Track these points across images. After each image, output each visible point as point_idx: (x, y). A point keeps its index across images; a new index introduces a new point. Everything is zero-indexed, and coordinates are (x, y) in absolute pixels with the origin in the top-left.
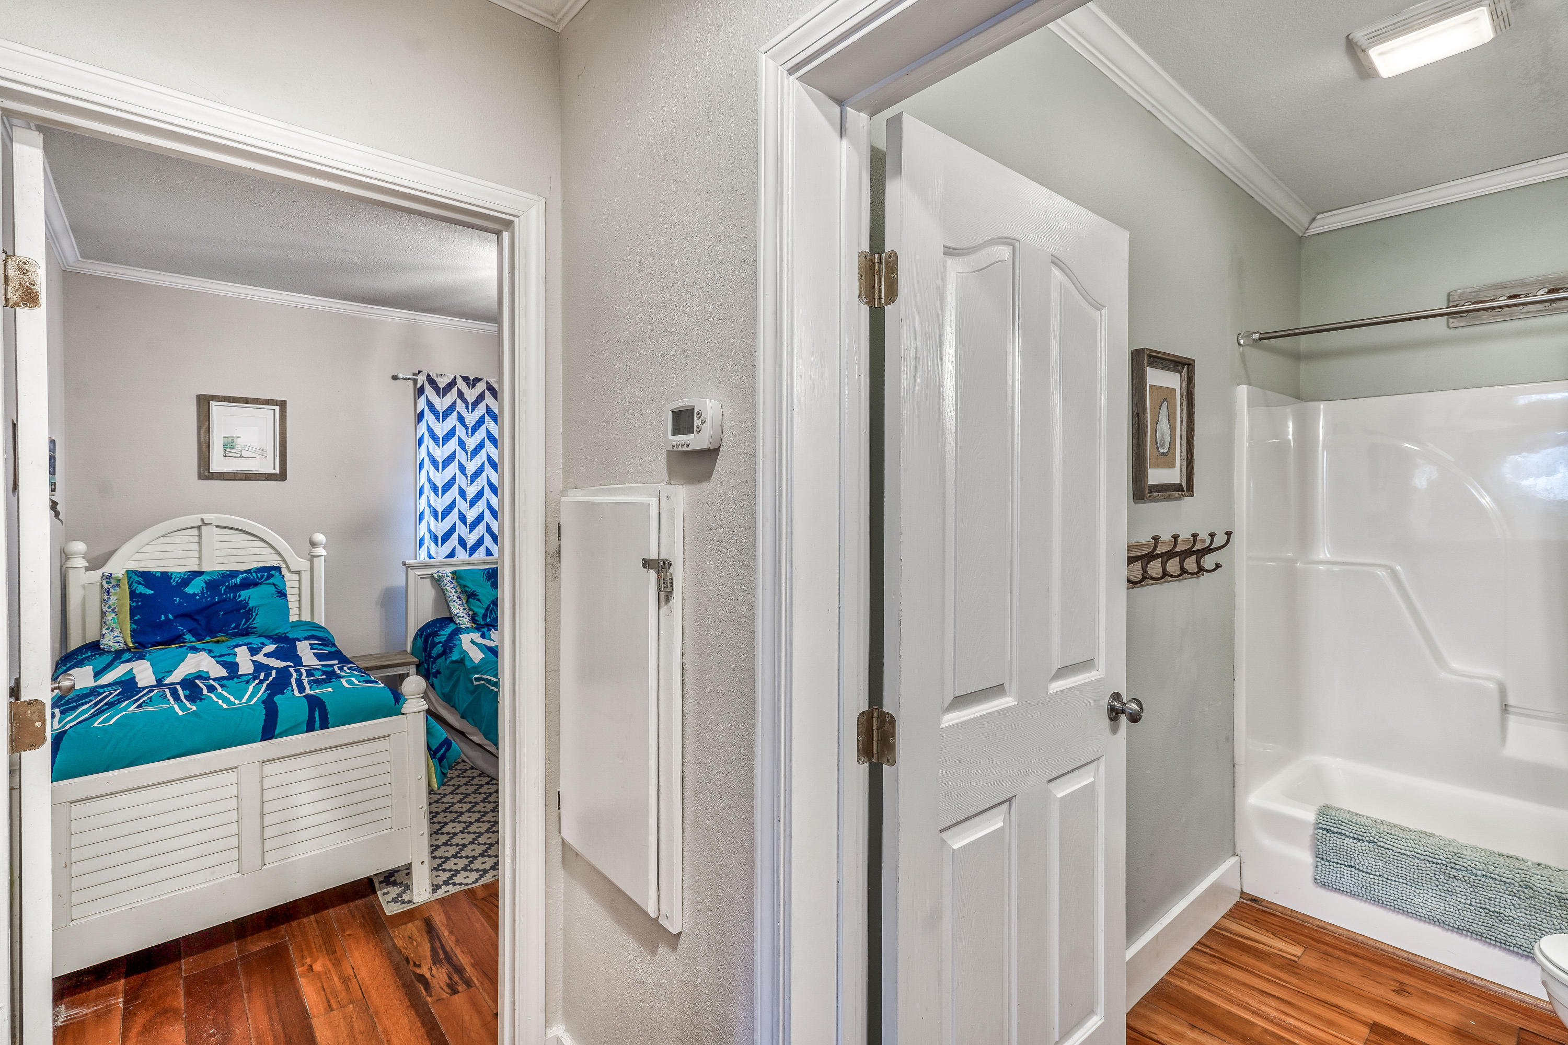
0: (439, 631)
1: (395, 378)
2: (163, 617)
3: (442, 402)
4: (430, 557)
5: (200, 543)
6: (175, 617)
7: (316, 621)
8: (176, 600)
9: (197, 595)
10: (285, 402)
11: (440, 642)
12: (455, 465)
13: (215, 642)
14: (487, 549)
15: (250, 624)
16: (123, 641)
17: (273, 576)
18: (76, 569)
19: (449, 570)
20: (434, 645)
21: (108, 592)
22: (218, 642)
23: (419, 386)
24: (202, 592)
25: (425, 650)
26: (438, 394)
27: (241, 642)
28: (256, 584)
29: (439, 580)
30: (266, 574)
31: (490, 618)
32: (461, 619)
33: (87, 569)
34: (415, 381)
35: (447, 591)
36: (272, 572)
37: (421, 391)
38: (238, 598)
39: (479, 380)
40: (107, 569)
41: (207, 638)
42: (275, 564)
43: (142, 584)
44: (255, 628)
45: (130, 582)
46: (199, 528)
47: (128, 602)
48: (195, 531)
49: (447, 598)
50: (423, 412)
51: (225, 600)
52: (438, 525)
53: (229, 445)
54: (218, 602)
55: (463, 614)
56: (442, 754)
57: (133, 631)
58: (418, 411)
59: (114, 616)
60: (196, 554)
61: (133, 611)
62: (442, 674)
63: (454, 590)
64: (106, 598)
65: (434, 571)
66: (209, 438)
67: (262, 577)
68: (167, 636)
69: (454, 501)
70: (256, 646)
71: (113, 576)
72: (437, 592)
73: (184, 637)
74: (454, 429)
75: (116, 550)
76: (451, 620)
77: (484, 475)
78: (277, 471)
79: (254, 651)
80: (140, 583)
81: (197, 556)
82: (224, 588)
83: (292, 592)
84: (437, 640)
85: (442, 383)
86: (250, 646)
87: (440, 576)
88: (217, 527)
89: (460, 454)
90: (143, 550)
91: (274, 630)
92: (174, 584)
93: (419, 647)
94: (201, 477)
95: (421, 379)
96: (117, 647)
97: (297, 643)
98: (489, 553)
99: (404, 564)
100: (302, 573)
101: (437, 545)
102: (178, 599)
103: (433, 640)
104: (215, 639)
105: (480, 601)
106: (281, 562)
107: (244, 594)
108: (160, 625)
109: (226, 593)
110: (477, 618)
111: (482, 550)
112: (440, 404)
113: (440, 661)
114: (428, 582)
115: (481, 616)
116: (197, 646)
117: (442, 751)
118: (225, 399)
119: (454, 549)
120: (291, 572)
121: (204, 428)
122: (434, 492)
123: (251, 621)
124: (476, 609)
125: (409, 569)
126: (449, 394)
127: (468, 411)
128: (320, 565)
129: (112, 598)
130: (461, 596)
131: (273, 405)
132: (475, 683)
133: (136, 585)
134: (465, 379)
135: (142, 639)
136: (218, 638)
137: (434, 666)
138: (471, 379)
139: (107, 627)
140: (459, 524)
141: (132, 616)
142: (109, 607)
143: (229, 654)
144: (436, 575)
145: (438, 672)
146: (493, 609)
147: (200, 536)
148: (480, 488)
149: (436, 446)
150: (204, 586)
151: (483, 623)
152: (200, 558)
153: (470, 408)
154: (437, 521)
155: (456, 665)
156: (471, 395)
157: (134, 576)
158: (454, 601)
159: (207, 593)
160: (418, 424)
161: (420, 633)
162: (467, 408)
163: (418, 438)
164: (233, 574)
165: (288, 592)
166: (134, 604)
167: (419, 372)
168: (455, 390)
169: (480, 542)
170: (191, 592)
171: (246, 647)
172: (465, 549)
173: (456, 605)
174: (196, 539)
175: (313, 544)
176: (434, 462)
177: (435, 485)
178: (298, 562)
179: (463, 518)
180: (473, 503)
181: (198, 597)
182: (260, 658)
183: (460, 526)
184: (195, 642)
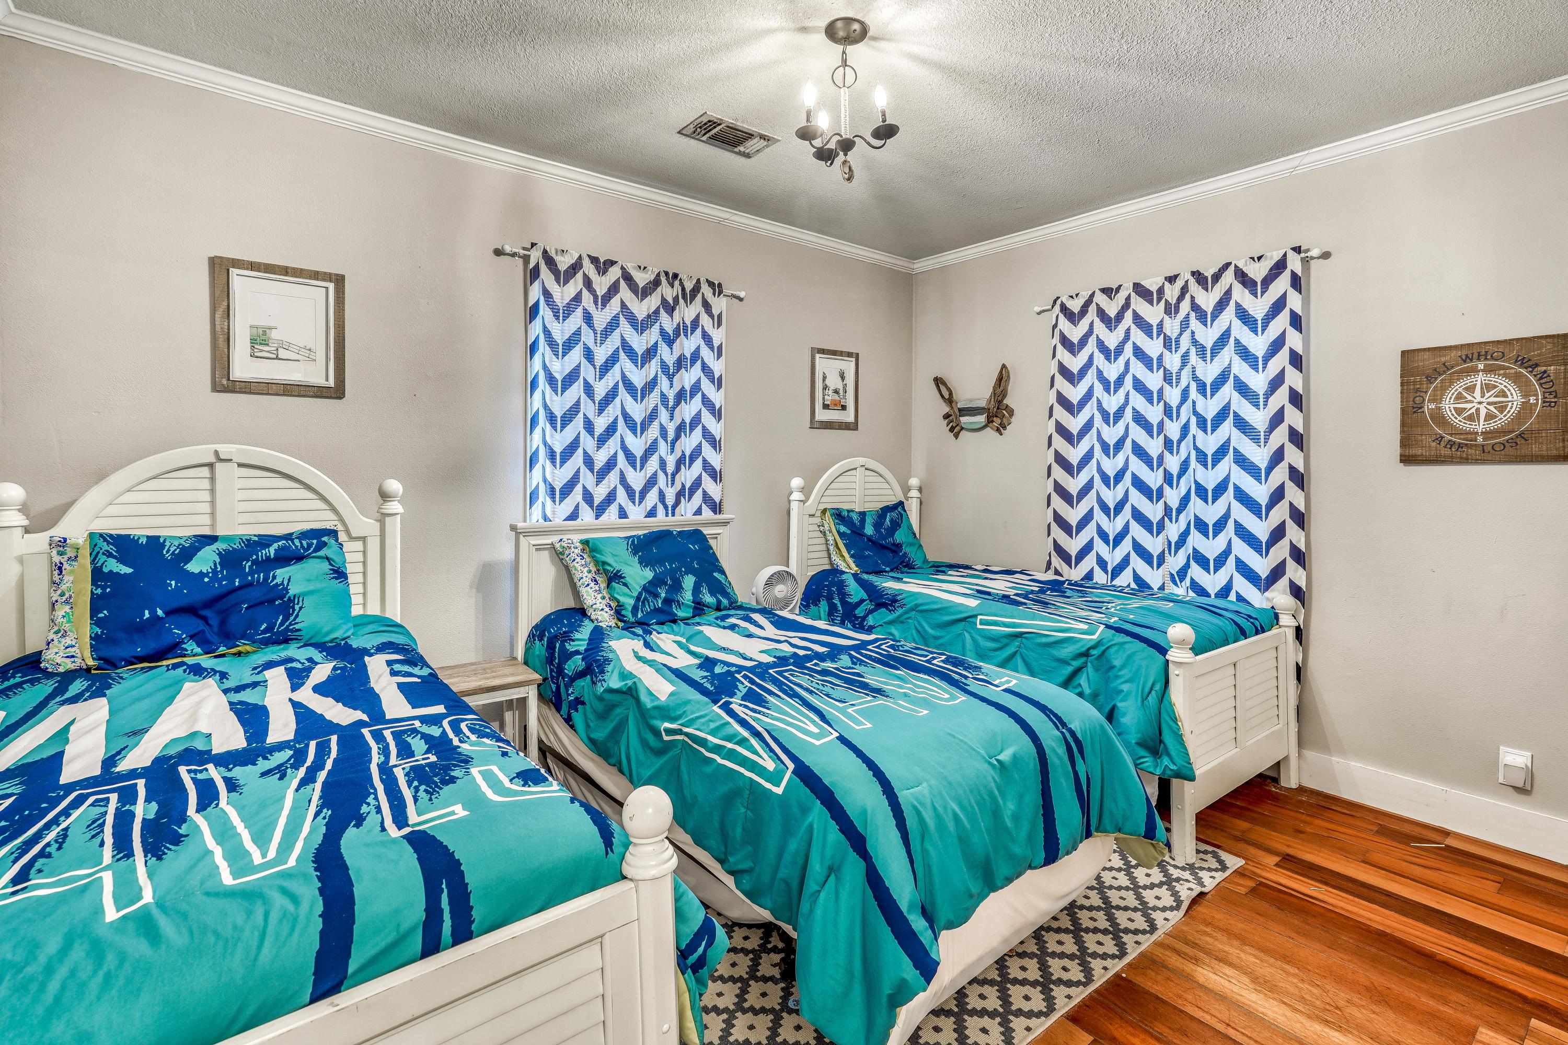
0: (572, 632)
1: (498, 252)
2: (147, 614)
3: (562, 292)
4: (545, 518)
5: (212, 491)
6: (168, 613)
7: (388, 615)
8: (171, 585)
9: (207, 575)
10: (343, 277)
11: (577, 652)
12: (579, 385)
13: (235, 654)
14: (621, 507)
15: (290, 624)
16: (79, 655)
17: (325, 544)
18: (8, 530)
19: (576, 538)
20: (568, 656)
21: (60, 569)
22: (239, 654)
23: (532, 265)
24: (214, 570)
25: (550, 660)
26: (558, 280)
27: (275, 657)
28: (300, 558)
29: (562, 553)
30: (315, 542)
31: (642, 612)
32: (599, 613)
33: (27, 530)
34: (526, 259)
35: (576, 569)
36: (325, 539)
37: (535, 274)
38: (272, 581)
39: (612, 263)
40: (58, 532)
41: (221, 648)
42: (328, 525)
43: (114, 557)
44: (299, 630)
45: (94, 553)
46: (211, 466)
47: (89, 587)
48: (205, 472)
49: (576, 580)
50: (536, 305)
51: (250, 584)
52: (556, 471)
53: (259, 339)
54: (240, 588)
55: (602, 606)
56: (700, 957)
57: (95, 638)
58: (531, 303)
59: (68, 611)
60: (206, 508)
61: (96, 604)
62: (588, 707)
63: (587, 569)
64: (56, 578)
65: (554, 539)
66: (229, 326)
67: (309, 546)
68: (152, 646)
69: (578, 437)
70: (299, 666)
71: (68, 541)
72: (558, 572)
73: (184, 646)
74: (578, 333)
75: (76, 500)
76: (582, 612)
77: (617, 401)
78: (331, 383)
79: (297, 677)
80: (110, 555)
81: (209, 511)
82: (249, 563)
83: (353, 569)
84: (571, 647)
85: (564, 263)
86: (290, 665)
87: (564, 547)
88: (240, 465)
89: (586, 370)
90: (119, 500)
91: (328, 633)
92: (168, 556)
93: (538, 656)
94: (217, 388)
95: (535, 256)
96: (69, 665)
97: (366, 659)
98: (623, 514)
99: (513, 528)
100: (369, 540)
101: (554, 501)
102: (173, 583)
103: (563, 647)
104: (234, 650)
105: (628, 588)
106: (336, 523)
107: (281, 574)
108: (142, 628)
109: (252, 573)
110: (623, 612)
111: (613, 510)
112: (560, 294)
113: (580, 683)
114: (546, 554)
115: (630, 609)
116: (204, 665)
117: (701, 950)
118: (253, 266)
119: (577, 507)
120: (352, 538)
121: (221, 310)
122: (551, 424)
123: (292, 618)
124: (622, 599)
125: (521, 536)
126: (572, 281)
127: (597, 308)
128: (395, 527)
129: (66, 578)
130: (598, 578)
131: (324, 280)
132: (666, 738)
133: (102, 558)
134: (594, 260)
135: (112, 652)
136: (239, 648)
137: (570, 691)
138: (602, 261)
139: (56, 628)
140: (585, 472)
141: (94, 611)
142: (62, 595)
143: (255, 685)
144: (558, 546)
145: (579, 702)
146: (645, 598)
147: (212, 479)
148: (611, 420)
149: (554, 357)
150: (218, 560)
151: (632, 620)
152: (213, 514)
153: (600, 303)
154: (555, 466)
155: (616, 698)
156: (601, 285)
157: (101, 543)
158: (588, 585)
159: (222, 572)
160: (530, 322)
161: (539, 632)
162: (596, 302)
163: (529, 343)
164: (265, 541)
165: (350, 569)
166: (99, 591)
167: (533, 245)
168: (579, 276)
169: (611, 498)
170: (196, 571)
171: (282, 668)
172: (591, 506)
173: (591, 591)
174: (206, 484)
175: (385, 496)
176: (551, 380)
177: (552, 413)
178: (363, 524)
179: (589, 462)
180: (602, 441)
181: (206, 580)
182: (306, 695)
183: (585, 474)
184: (202, 655)
